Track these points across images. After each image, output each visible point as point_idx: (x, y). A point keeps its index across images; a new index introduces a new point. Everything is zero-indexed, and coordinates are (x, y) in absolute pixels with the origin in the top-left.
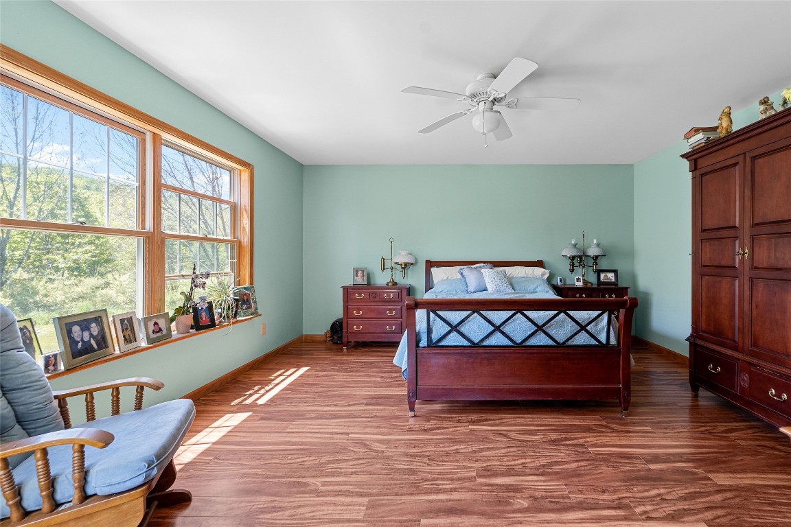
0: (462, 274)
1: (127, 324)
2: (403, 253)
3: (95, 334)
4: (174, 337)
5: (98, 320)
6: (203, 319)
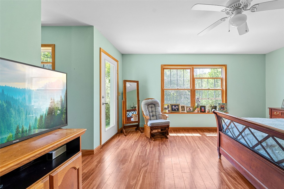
1: (183, 107)
3: (177, 108)
4: (194, 112)
5: (178, 106)
6: (202, 110)
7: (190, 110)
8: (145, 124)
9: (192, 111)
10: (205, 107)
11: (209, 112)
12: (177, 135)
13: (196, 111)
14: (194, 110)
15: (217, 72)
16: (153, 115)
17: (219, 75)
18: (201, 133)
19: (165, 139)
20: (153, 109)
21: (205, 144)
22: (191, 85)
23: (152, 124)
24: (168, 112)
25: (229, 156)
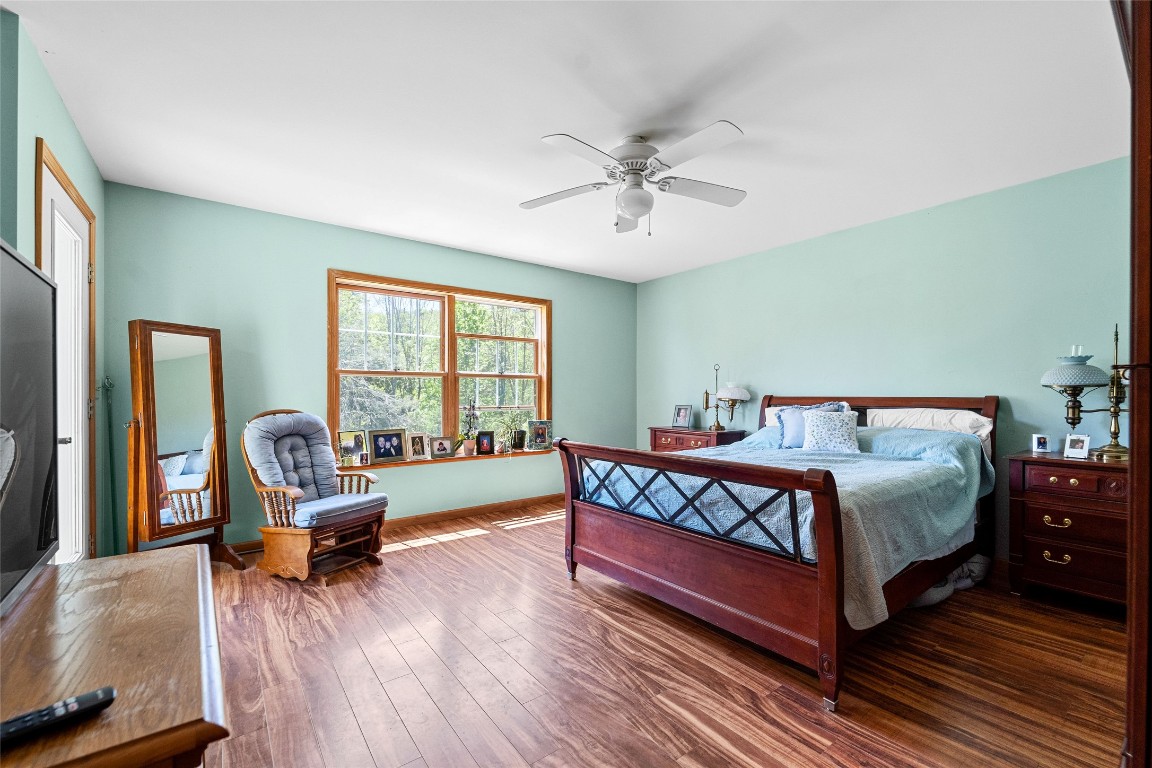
0: (779, 417)
1: (418, 441)
2: (730, 385)
3: (395, 444)
4: (457, 456)
5: (398, 436)
6: (484, 447)
7: (445, 449)
8: (268, 526)
9: (449, 451)
10: (490, 435)
11: (502, 453)
12: (405, 547)
13: (462, 452)
14: (455, 449)
15: (474, 313)
16: (304, 480)
17: (478, 324)
18: (487, 525)
19: (370, 569)
20: (302, 456)
21: (516, 552)
22: (443, 359)
23: (319, 514)
24: (359, 465)
25: (604, 561)
